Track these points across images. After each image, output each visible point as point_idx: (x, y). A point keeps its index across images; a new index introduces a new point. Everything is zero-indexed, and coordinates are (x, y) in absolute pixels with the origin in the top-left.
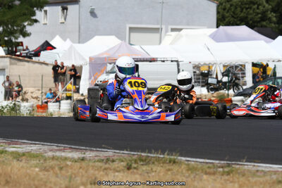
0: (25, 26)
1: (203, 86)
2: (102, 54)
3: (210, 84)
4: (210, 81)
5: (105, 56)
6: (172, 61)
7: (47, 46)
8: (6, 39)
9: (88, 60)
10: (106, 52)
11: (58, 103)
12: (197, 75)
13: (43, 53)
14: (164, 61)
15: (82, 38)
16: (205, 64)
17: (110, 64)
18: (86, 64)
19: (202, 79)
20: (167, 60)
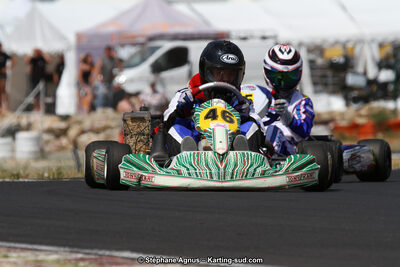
1: (333, 92)
2: (105, 25)
3: (352, 88)
4: (351, 80)
5: (112, 29)
6: (264, 38)
9: (72, 39)
10: (113, 21)
11: (8, 140)
14: (245, 39)
16: (336, 43)
17: (123, 45)
18: (69, 49)
19: (334, 76)
20: (252, 37)
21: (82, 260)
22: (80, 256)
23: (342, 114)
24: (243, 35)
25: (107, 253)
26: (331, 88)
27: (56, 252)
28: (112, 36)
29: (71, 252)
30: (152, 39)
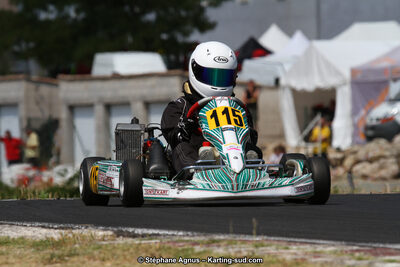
0: (202, 10)
2: (378, 60)
5: (385, 64)
7: (252, 49)
8: (164, 36)
9: (347, 75)
10: (387, 56)
15: (326, 28)
17: (395, 80)
18: (345, 84)
21: (357, 251)
22: (355, 248)
25: (381, 245)
27: (333, 245)
28: (384, 71)
29: (348, 245)
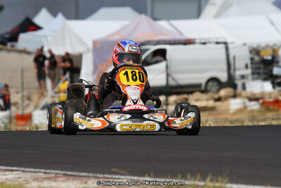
1: (265, 80)
2: (112, 35)
3: (277, 77)
4: (276, 71)
5: (116, 37)
6: (218, 43)
7: (29, 26)
9: (90, 45)
10: (118, 32)
12: (256, 63)
13: (22, 36)
14: (205, 43)
16: (267, 46)
18: (88, 52)
19: (264, 69)
20: (210, 42)
23: (270, 94)
24: (203, 41)
26: (263, 76)
30: (142, 44)
